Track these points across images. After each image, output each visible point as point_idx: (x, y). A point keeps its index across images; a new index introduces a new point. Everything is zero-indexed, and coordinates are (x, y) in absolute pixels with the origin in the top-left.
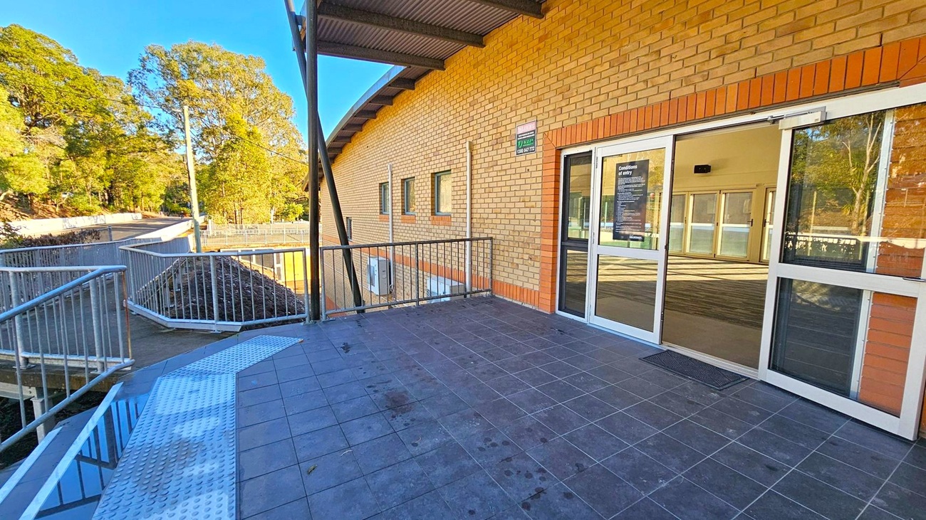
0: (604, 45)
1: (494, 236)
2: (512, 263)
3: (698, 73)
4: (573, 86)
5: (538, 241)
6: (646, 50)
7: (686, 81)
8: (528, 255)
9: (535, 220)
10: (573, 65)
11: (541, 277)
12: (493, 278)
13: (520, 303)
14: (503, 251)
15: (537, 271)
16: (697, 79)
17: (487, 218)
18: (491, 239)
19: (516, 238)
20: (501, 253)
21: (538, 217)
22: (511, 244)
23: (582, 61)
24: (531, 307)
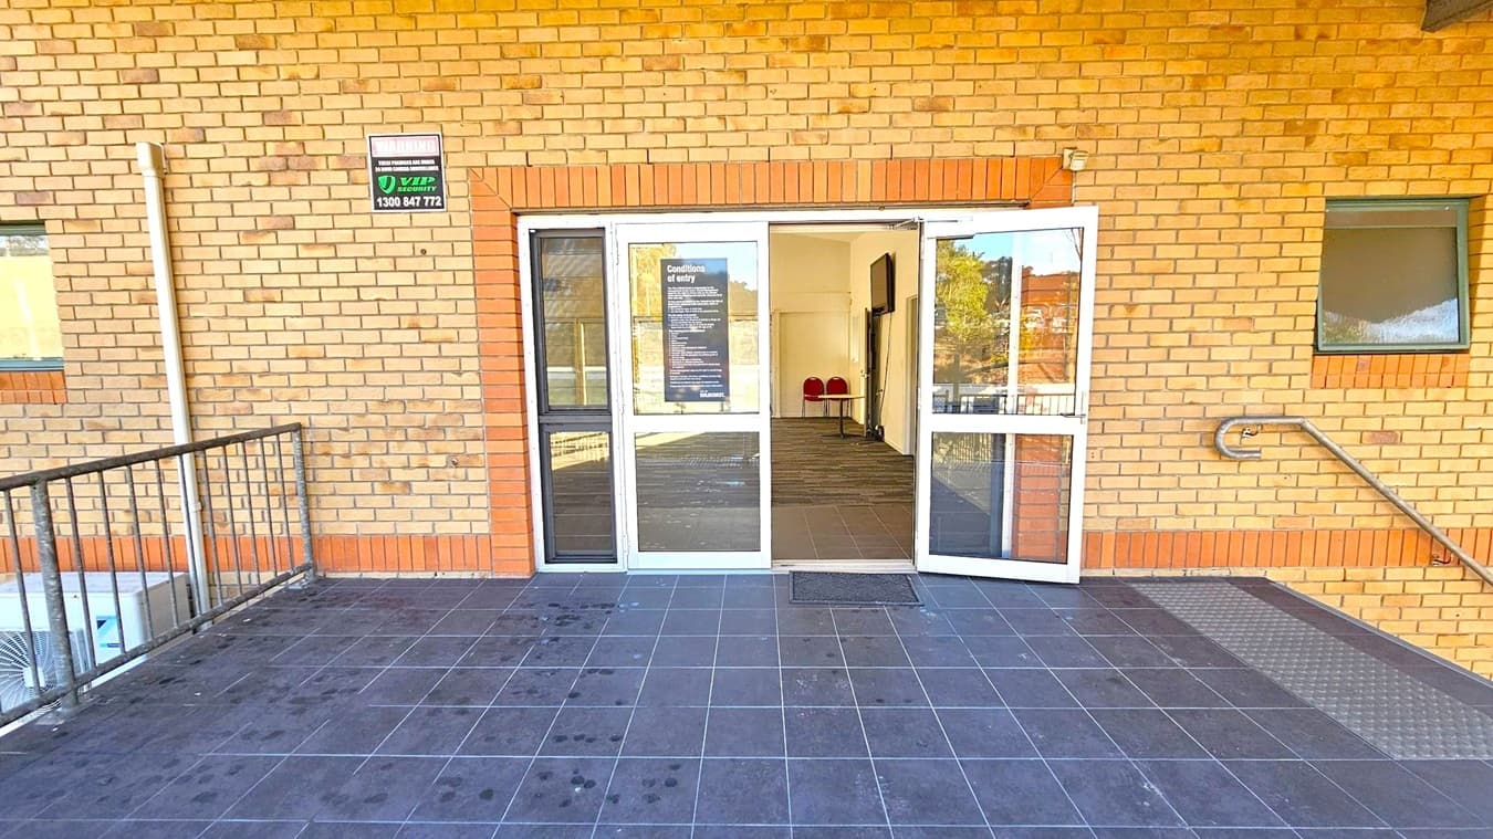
0: (625, 19)
1: (305, 421)
2: (388, 483)
3: (813, 129)
4: (551, 82)
5: (473, 420)
6: (718, 63)
7: (794, 137)
8: (444, 457)
9: (459, 373)
10: (547, 35)
11: (492, 502)
12: (316, 531)
13: (430, 575)
14: (347, 456)
15: (482, 488)
16: (812, 138)
17: (268, 373)
18: (298, 428)
19: (396, 420)
20: (338, 462)
21: (473, 364)
22: (377, 435)
23: (569, 34)
24: (466, 575)
